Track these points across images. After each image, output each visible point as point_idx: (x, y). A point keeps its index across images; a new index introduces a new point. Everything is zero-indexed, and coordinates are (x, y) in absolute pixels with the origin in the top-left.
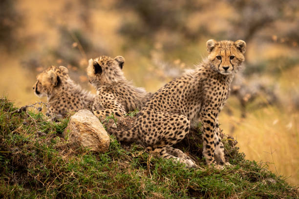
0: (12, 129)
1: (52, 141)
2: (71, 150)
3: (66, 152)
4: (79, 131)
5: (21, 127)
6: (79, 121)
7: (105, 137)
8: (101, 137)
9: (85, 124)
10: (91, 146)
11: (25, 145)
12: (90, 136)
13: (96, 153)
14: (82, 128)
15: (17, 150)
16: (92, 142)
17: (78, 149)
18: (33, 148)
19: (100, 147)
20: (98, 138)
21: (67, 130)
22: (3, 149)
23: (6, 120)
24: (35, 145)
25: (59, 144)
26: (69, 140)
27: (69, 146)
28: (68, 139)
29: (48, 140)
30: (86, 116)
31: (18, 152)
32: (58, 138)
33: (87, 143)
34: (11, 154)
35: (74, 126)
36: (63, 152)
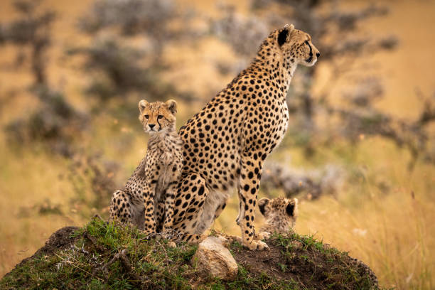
0: (140, 257)
1: (180, 269)
2: (200, 279)
3: (195, 280)
4: (208, 259)
5: (149, 254)
6: (207, 248)
7: (233, 265)
8: (229, 265)
9: (213, 251)
10: (220, 274)
11: (155, 274)
12: (218, 264)
13: (224, 281)
14: (211, 256)
15: (146, 279)
16: (220, 270)
17: (206, 278)
18: (162, 277)
19: (228, 275)
20: (226, 266)
21: (195, 258)
22: (132, 278)
23: (135, 247)
24: (164, 273)
25: (187, 273)
26: (198, 269)
27: (197, 274)
28: (196, 267)
29: (175, 267)
30: (214, 243)
31: (147, 281)
32: (187, 266)
33: (216, 271)
34: (140, 283)
35: (202, 253)
36: (191, 280)
